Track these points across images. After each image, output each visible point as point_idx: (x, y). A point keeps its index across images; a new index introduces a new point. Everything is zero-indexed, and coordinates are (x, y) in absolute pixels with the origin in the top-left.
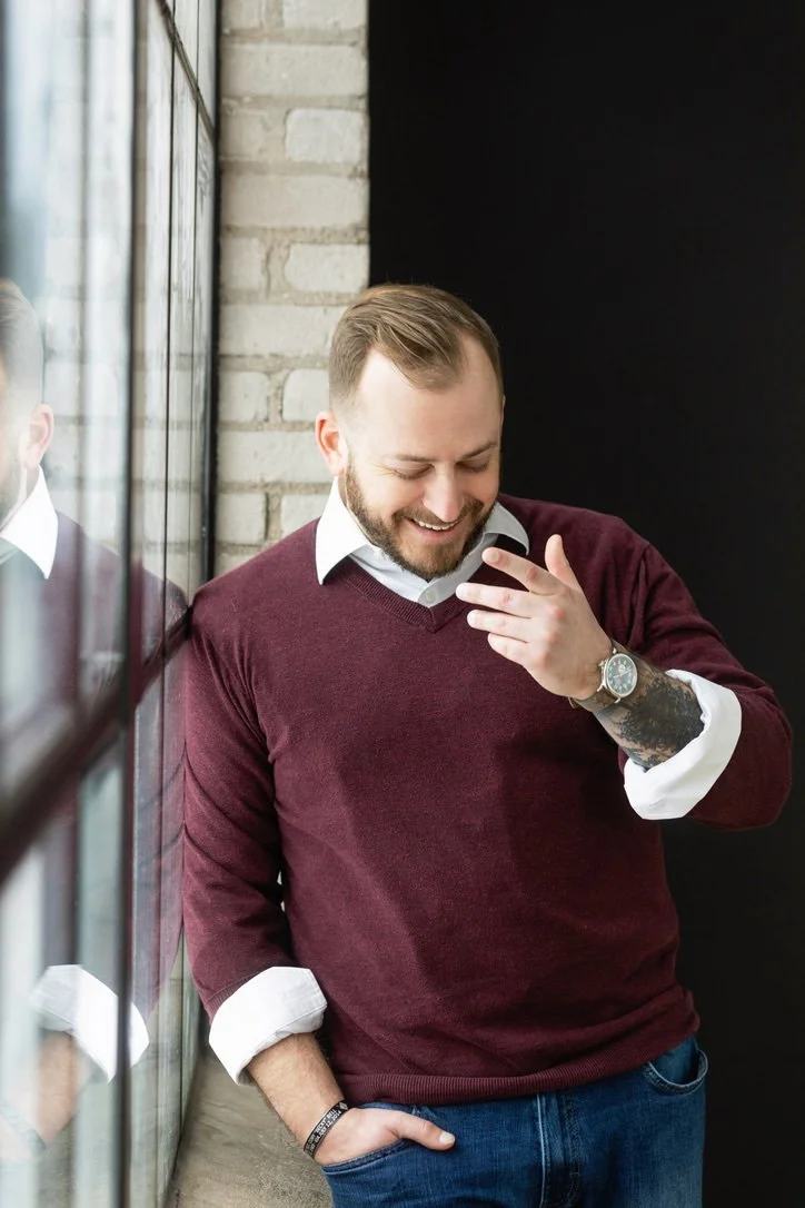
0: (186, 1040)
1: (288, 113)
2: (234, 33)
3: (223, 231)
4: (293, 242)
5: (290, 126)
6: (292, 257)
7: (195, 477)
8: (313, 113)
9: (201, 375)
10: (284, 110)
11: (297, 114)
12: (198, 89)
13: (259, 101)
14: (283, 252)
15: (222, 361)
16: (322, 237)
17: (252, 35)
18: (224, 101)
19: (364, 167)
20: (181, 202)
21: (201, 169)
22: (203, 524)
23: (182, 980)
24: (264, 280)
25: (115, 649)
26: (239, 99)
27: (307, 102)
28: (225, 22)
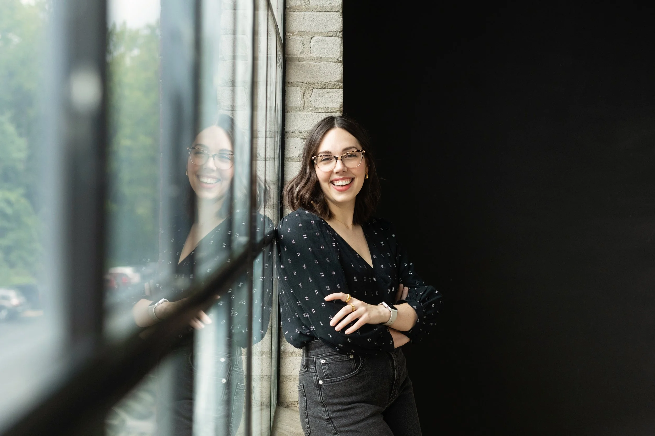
0: (272, 399)
1: (312, 38)
2: (291, 8)
3: (287, 84)
4: (314, 88)
5: (313, 43)
6: (313, 94)
7: (276, 178)
8: (321, 38)
9: (278, 138)
10: (310, 37)
11: (315, 38)
12: (277, 26)
13: (301, 34)
14: (310, 92)
15: (286, 134)
16: (325, 86)
17: (298, 8)
18: (287, 34)
19: (341, 59)
20: (271, 66)
21: (278, 58)
22: (278, 197)
23: (271, 376)
24: (302, 102)
25: (246, 235)
26: (293, 33)
27: (319, 34)
28: (287, 3)
